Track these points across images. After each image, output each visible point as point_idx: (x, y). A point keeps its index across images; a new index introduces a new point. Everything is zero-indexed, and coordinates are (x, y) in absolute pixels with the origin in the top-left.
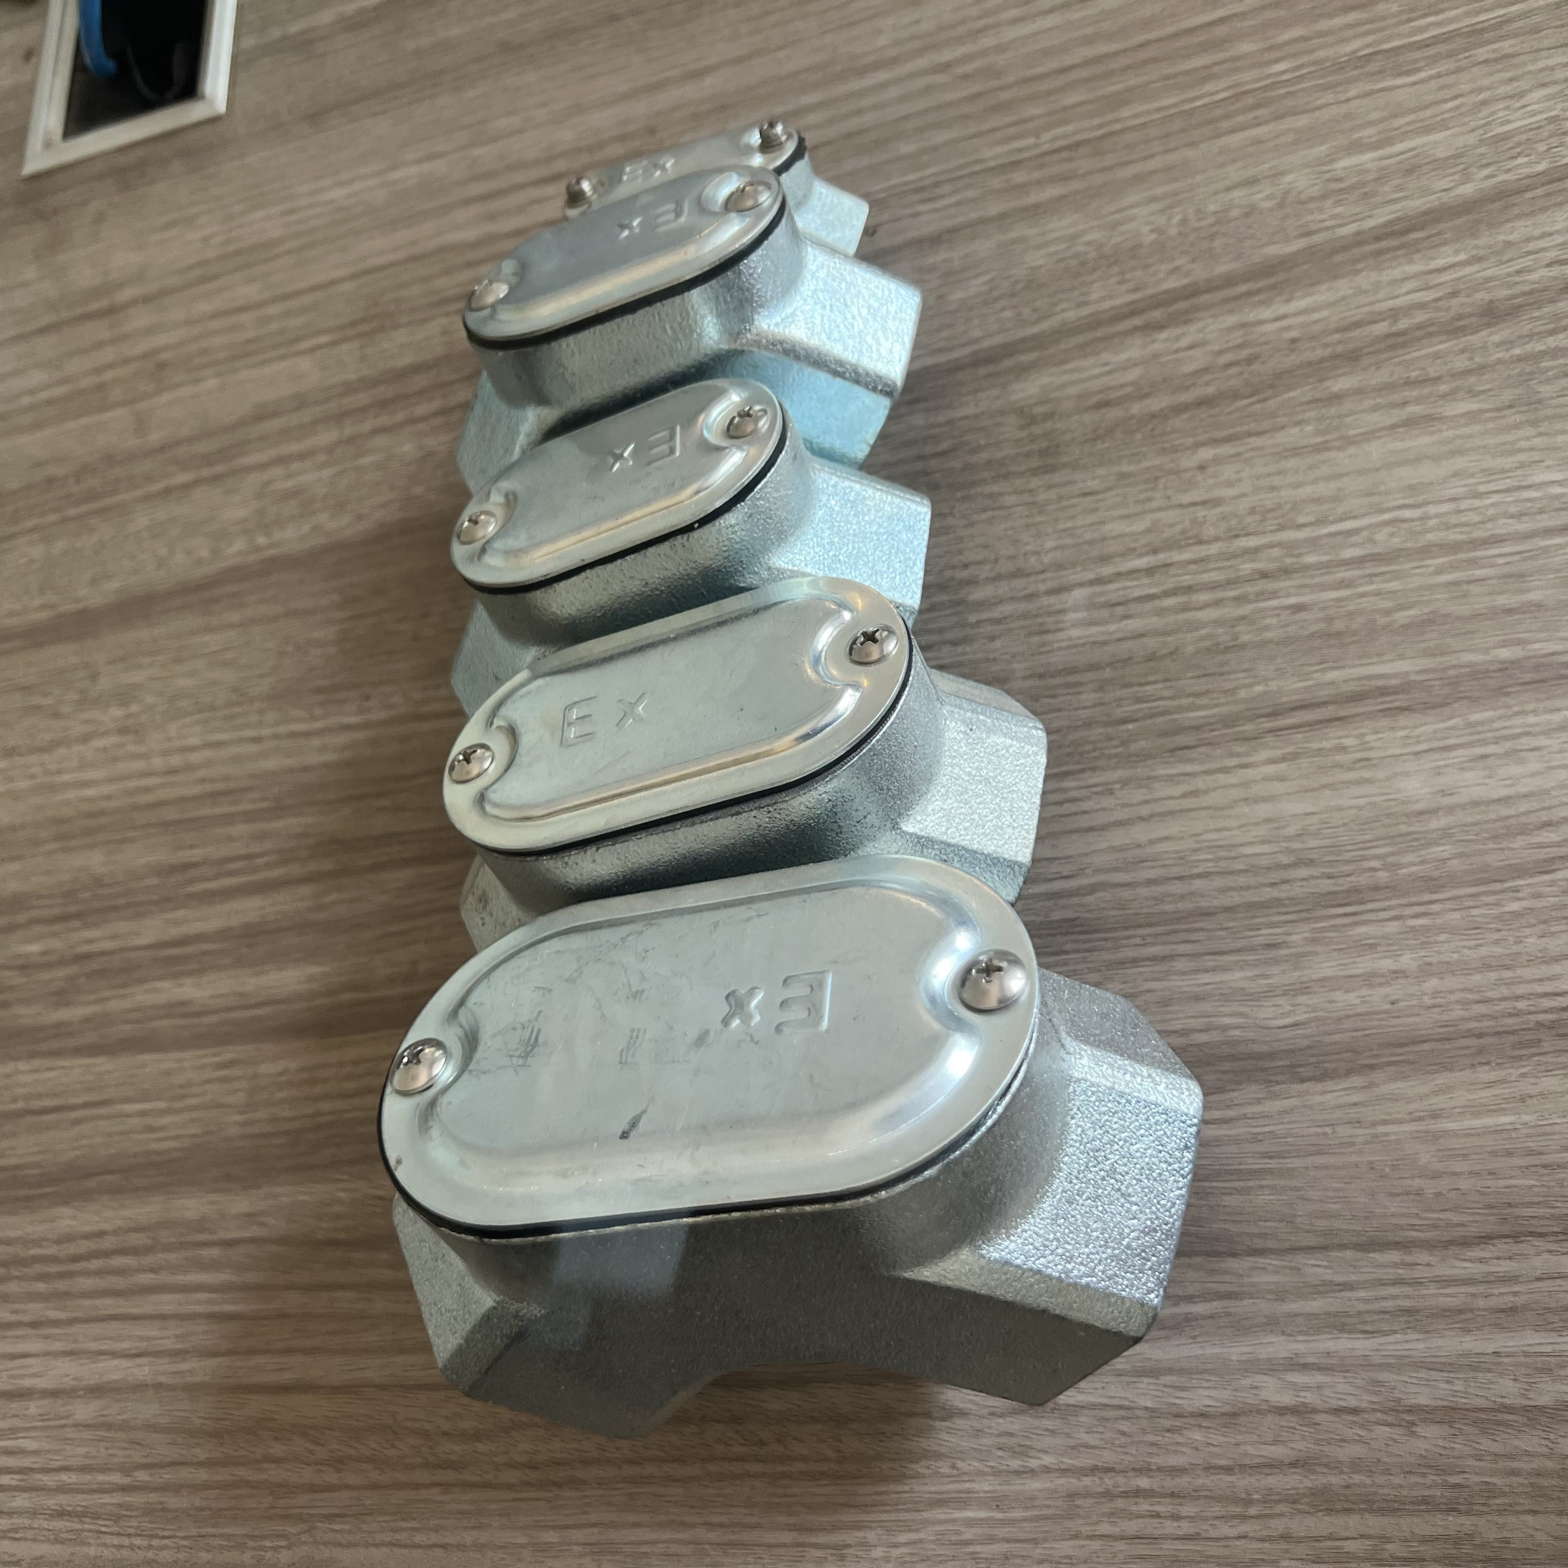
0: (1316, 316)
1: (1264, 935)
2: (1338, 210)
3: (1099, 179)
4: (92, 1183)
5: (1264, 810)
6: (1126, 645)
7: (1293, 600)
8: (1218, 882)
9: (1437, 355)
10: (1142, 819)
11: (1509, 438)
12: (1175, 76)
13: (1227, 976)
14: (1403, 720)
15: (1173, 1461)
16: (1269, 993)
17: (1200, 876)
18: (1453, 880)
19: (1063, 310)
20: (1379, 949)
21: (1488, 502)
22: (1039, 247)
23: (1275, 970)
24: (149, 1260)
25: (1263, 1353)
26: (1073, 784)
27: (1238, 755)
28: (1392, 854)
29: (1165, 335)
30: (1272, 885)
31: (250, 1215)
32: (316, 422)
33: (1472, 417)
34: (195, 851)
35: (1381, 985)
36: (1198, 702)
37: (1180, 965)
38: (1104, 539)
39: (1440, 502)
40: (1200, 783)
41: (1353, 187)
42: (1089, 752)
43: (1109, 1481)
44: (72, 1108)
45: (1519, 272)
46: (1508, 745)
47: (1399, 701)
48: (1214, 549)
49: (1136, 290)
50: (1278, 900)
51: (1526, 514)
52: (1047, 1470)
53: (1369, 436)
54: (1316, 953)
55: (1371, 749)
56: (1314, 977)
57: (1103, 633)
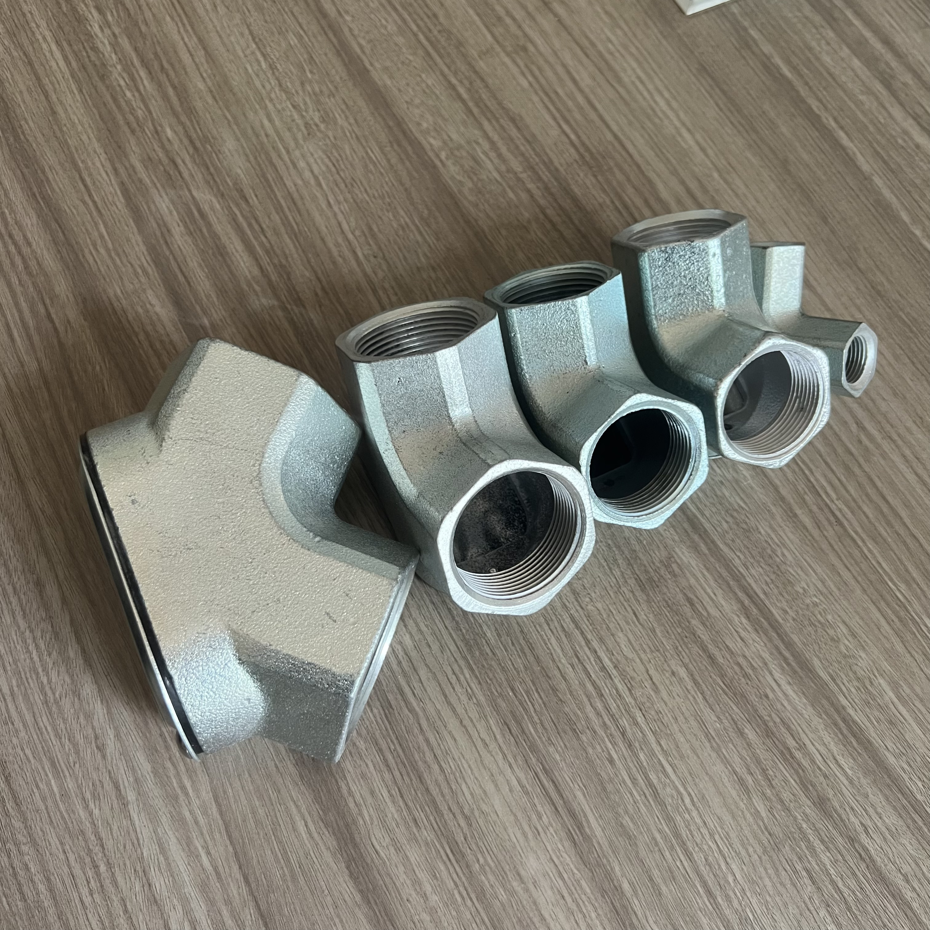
0: (786, 703)
1: (420, 815)
2: (853, 690)
3: (825, 546)
4: (54, 226)
5: (490, 787)
6: (556, 672)
7: (615, 756)
8: (441, 778)
9: (786, 781)
10: (461, 722)
11: (752, 840)
12: (902, 563)
13: (390, 804)
14: (567, 844)
15: (120, 879)
16: (389, 830)
17: (440, 767)
18: (488, 907)
19: (738, 557)
20: (435, 881)
21: (710, 843)
22: (771, 527)
23: (403, 828)
24: (25, 277)
25: (194, 905)
26: (468, 676)
27: (516, 760)
28: (490, 868)
29: (744, 621)
30: (450, 809)
31: (69, 322)
32: (523, 155)
33: (757, 814)
34: (255, 198)
35: (416, 890)
36: (539, 726)
37: (387, 776)
38: (613, 635)
39: (701, 817)
40: (493, 746)
41: (870, 693)
42: (488, 676)
43: (97, 849)
44: (90, 195)
45: (852, 809)
46: (575, 908)
47: (578, 838)
48: (629, 700)
49: (765, 593)
50: (443, 815)
51: (710, 867)
52: (91, 814)
53: (726, 762)
54: (420, 848)
55: (545, 833)
56: (407, 851)
57: (559, 657)
